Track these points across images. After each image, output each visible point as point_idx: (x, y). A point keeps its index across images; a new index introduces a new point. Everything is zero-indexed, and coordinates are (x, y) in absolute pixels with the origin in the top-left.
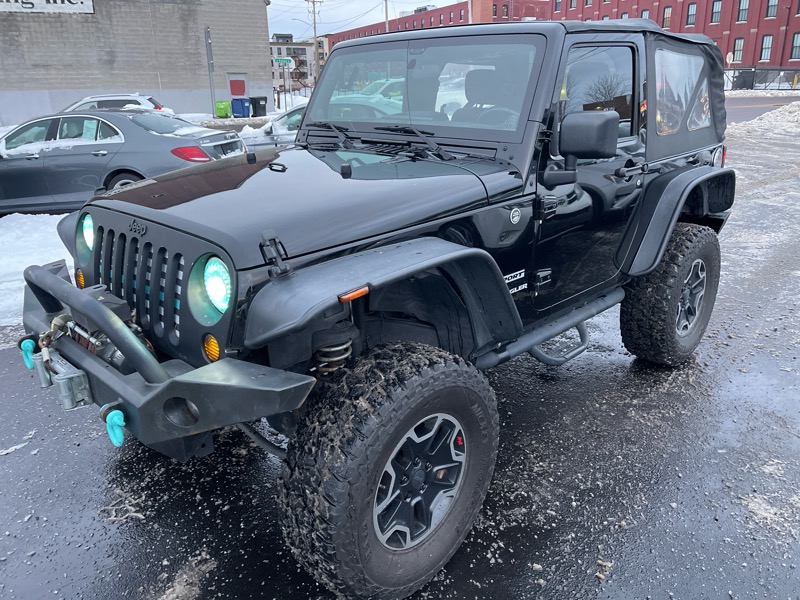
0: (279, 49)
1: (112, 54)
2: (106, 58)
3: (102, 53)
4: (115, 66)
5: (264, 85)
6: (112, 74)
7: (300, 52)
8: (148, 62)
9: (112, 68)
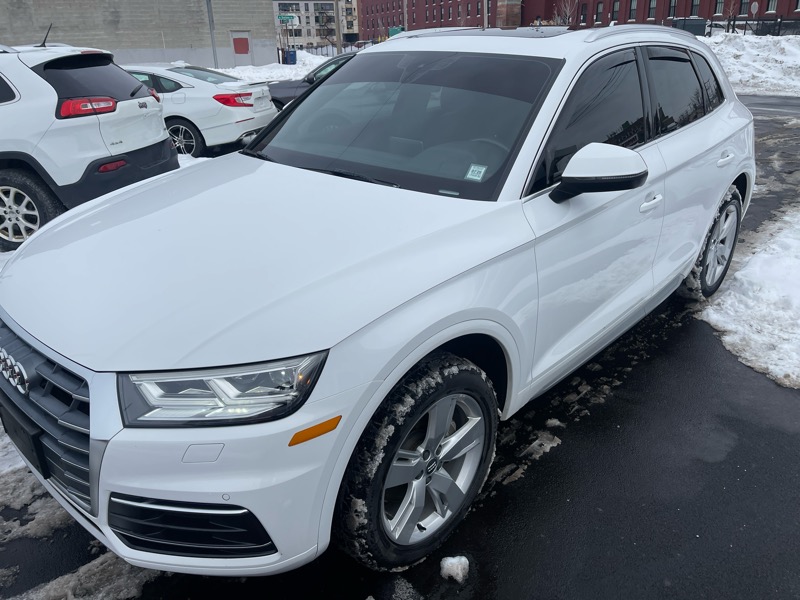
0: (307, 5)
1: (116, 14)
2: (110, 18)
3: (107, 14)
4: (120, 26)
5: (268, 43)
6: (117, 35)
7: (328, 7)
8: (151, 21)
9: (117, 29)
